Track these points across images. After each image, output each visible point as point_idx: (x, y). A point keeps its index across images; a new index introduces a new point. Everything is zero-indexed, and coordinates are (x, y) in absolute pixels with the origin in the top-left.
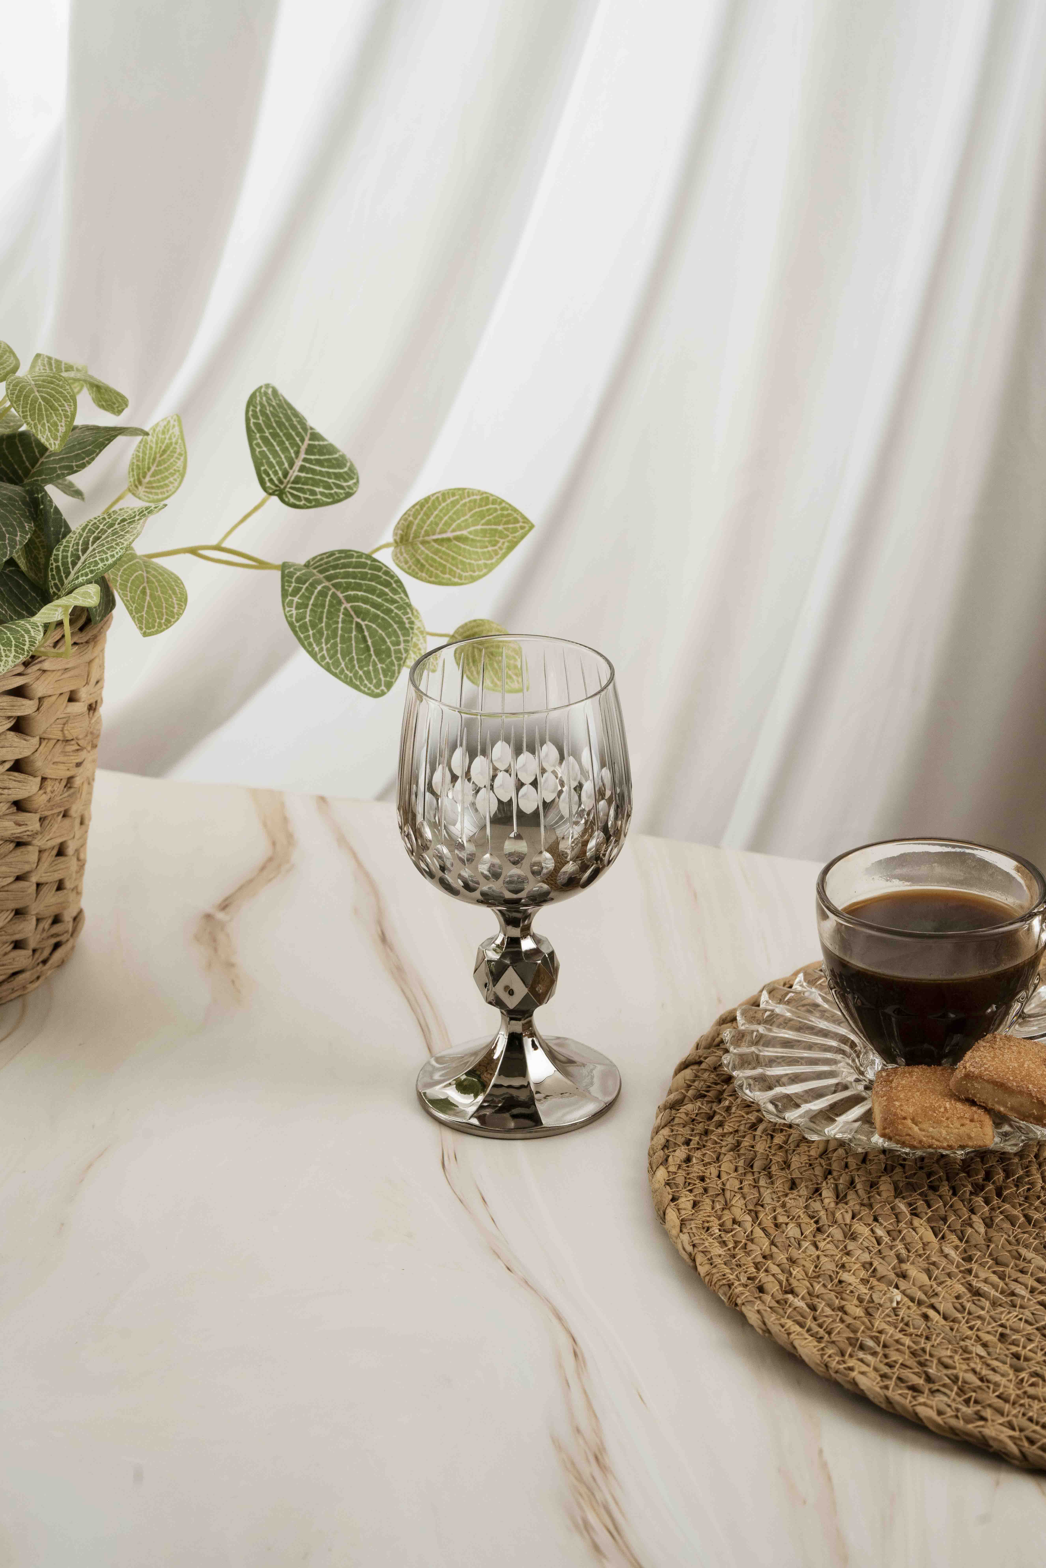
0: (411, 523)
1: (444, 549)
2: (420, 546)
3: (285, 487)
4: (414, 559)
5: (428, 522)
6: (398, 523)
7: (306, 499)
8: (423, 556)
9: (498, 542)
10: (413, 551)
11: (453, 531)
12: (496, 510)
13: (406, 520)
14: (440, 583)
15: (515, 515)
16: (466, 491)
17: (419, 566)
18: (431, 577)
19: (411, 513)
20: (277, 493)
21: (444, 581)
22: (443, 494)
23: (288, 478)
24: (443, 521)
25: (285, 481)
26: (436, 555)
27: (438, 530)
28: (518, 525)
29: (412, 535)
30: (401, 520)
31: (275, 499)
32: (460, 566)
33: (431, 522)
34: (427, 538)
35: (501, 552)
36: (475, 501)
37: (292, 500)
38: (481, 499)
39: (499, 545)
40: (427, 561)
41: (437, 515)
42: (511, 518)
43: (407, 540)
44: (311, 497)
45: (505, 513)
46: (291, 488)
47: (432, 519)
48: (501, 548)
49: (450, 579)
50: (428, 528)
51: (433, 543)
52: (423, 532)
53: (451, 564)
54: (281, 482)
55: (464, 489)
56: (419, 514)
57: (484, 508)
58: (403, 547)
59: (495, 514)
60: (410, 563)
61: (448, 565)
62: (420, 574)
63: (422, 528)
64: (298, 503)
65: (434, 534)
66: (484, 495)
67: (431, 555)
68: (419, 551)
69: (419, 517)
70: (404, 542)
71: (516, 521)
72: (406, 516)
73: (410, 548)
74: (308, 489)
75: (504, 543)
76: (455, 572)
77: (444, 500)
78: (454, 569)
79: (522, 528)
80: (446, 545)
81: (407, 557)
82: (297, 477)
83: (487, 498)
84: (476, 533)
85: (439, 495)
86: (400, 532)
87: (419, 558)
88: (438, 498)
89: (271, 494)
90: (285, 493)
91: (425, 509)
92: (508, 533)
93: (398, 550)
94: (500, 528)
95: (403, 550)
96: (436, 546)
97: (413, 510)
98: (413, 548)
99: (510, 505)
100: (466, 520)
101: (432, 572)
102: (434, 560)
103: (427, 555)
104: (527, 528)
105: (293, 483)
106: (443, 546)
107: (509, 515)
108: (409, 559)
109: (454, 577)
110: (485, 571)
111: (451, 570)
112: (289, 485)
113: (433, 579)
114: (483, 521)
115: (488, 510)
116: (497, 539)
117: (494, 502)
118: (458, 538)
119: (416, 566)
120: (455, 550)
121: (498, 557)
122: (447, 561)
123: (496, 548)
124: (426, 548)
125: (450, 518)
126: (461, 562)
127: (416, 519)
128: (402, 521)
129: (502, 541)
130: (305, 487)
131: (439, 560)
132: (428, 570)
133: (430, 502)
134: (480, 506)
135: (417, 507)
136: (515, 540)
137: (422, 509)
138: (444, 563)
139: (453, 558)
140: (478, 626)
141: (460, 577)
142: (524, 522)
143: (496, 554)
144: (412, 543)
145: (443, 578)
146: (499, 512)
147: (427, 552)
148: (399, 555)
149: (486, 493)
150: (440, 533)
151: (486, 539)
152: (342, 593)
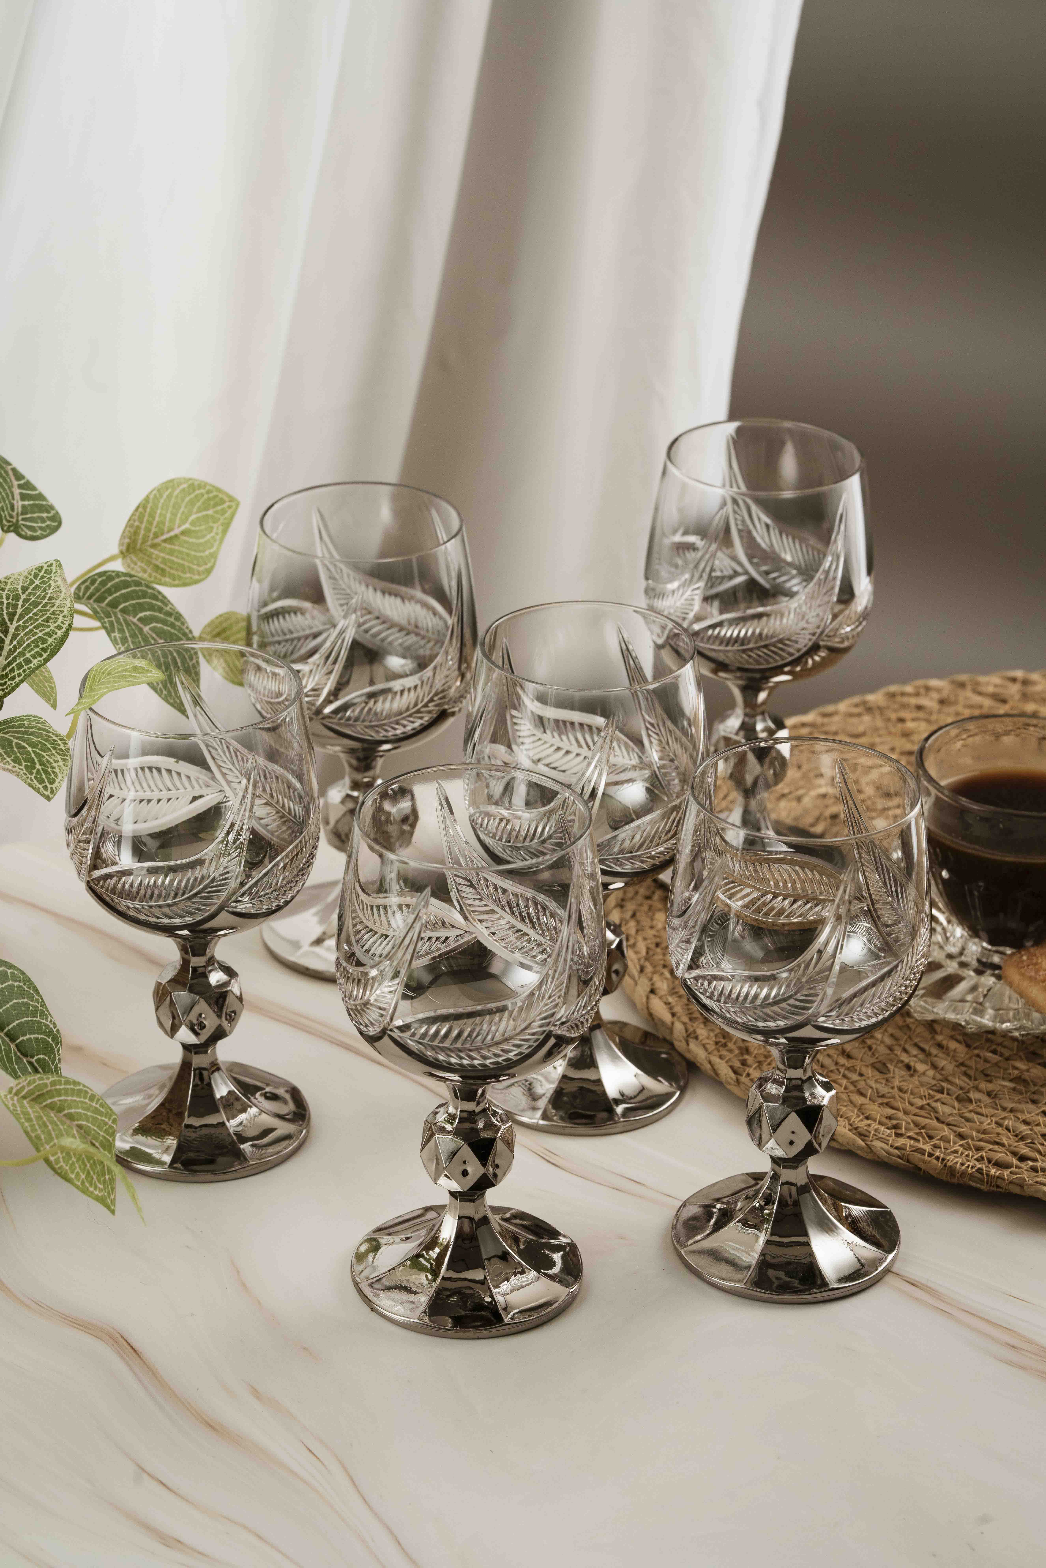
0: (138, 528)
1: (177, 548)
2: (152, 550)
3: (17, 521)
4: (151, 566)
5: (155, 523)
6: (124, 532)
7: (41, 528)
8: (160, 560)
9: (212, 528)
10: (146, 558)
11: (179, 526)
12: (202, 495)
13: (132, 526)
14: (185, 585)
15: (221, 496)
16: (175, 482)
17: (160, 571)
18: (174, 580)
19: (136, 517)
20: (12, 528)
21: (188, 581)
22: (159, 490)
23: (16, 511)
24: (168, 519)
25: (14, 514)
26: (172, 555)
27: (166, 530)
28: (225, 506)
29: (140, 541)
30: (126, 527)
31: (12, 536)
32: (195, 562)
33: (158, 523)
34: (156, 541)
35: (218, 537)
36: (184, 490)
37: (29, 533)
38: (189, 487)
39: (215, 530)
40: (165, 564)
41: (161, 514)
42: (217, 499)
43: (134, 548)
44: (43, 525)
45: (211, 495)
46: (23, 519)
47: (157, 519)
48: (217, 534)
49: (191, 578)
50: (156, 530)
51: (163, 544)
52: (151, 536)
53: (189, 562)
54: (11, 516)
55: (172, 481)
56: (144, 516)
57: (192, 496)
58: (132, 556)
59: (202, 500)
60: (149, 571)
61: (186, 564)
62: (163, 579)
63: (150, 531)
64: (35, 534)
65: (162, 534)
66: (190, 482)
67: (167, 557)
68: (154, 556)
69: (145, 520)
70: (131, 550)
71: (222, 502)
72: (132, 522)
73: (141, 555)
74: (38, 517)
75: (217, 527)
76: (193, 569)
77: (161, 496)
78: (191, 565)
79: (230, 507)
80: (177, 543)
81: (143, 565)
82: (23, 506)
83: (192, 484)
84: (193, 524)
85: (155, 492)
86: (127, 541)
87: (157, 563)
88: (155, 495)
89: (7, 531)
90: (20, 527)
91: (148, 510)
92: (218, 516)
93: (129, 561)
94: (210, 512)
95: (134, 559)
96: (168, 546)
97: (137, 514)
98: (145, 554)
99: (214, 487)
100: (183, 512)
101: (174, 575)
102: (173, 562)
103: (164, 558)
104: (234, 507)
105: (22, 514)
106: (174, 544)
107: (215, 497)
108: (145, 567)
109: (194, 574)
110: (213, 560)
111: (189, 568)
112: (20, 518)
113: (177, 582)
114: (195, 510)
115: (196, 496)
116: (211, 524)
117: (199, 487)
118: (183, 533)
119: (156, 572)
120: (185, 546)
121: (217, 543)
122: (183, 559)
123: (212, 534)
124: (160, 551)
125: (172, 514)
126: (195, 556)
127: (141, 522)
128: (128, 529)
129: (215, 525)
130: (35, 515)
131: (176, 560)
132: (169, 573)
133: (151, 501)
134: (190, 494)
135: (140, 510)
136: (226, 521)
137: (145, 511)
138: (181, 562)
139: (188, 555)
140: (226, 620)
141: (199, 573)
142: (230, 501)
143: (215, 541)
144: (141, 550)
145: (186, 578)
146: (206, 496)
147: (162, 555)
148: (132, 565)
149: (190, 479)
150: (168, 532)
151: (203, 527)
152: (134, 617)
